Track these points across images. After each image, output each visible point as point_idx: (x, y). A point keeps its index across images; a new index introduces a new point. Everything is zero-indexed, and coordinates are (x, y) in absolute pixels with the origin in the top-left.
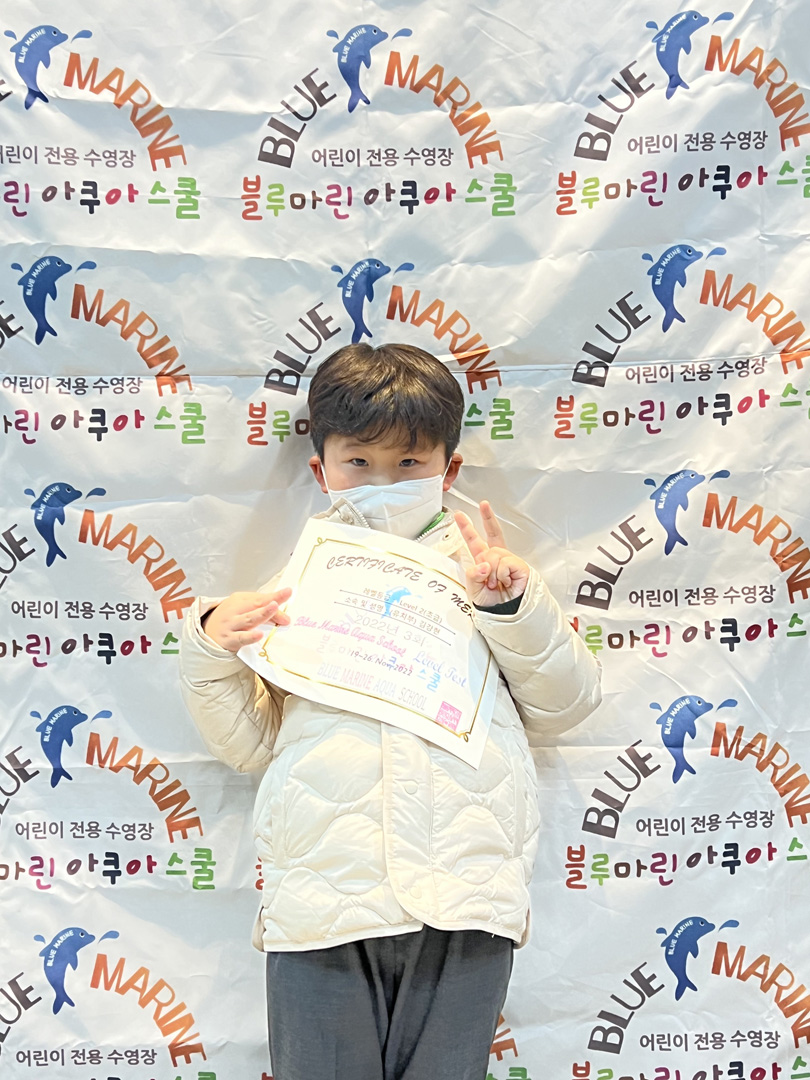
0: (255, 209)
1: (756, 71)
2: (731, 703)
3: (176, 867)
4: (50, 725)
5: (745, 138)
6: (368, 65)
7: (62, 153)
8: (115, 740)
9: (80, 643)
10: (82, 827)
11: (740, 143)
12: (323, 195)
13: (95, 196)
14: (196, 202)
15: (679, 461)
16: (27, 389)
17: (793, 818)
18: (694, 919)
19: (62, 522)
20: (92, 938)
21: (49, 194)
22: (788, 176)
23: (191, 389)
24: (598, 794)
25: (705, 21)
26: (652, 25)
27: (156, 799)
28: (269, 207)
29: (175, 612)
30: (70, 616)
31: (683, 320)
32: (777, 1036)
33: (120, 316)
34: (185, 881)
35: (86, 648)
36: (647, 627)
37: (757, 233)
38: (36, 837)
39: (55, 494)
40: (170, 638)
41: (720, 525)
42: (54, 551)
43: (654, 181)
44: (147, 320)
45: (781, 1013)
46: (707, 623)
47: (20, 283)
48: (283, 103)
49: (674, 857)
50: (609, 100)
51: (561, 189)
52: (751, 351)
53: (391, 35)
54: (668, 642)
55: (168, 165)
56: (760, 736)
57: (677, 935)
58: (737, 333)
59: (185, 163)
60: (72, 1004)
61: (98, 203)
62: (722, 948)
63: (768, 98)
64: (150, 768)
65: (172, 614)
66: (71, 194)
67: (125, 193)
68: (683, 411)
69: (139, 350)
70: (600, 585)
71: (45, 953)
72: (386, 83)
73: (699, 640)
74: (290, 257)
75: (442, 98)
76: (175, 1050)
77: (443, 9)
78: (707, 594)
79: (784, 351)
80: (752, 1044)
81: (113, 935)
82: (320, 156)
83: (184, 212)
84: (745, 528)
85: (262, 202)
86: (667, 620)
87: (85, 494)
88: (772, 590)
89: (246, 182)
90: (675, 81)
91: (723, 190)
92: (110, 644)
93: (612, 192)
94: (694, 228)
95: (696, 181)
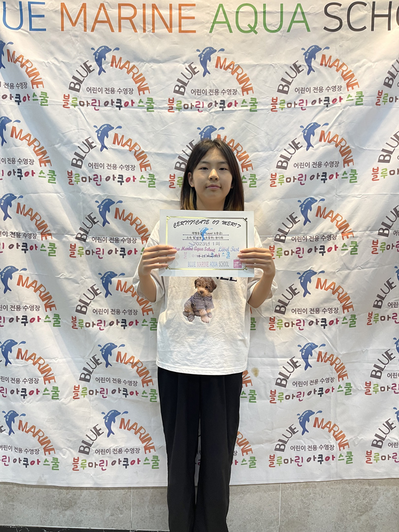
0: (173, 185)
1: (336, 142)
2: (324, 345)
3: (145, 395)
4: (105, 349)
7: (112, 166)
8: (126, 354)
9: (115, 322)
10: (116, 380)
11: (330, 165)
13: (122, 179)
14: (154, 182)
15: (308, 267)
16: (100, 241)
17: (340, 379)
18: (309, 411)
19: (111, 284)
20: (120, 413)
22: (345, 176)
24: (280, 374)
25: (320, 125)
26: (302, 127)
27: (138, 373)
28: (178, 184)
30: (112, 314)
31: (310, 222)
32: (334, 446)
33: (130, 218)
35: (117, 324)
36: (297, 320)
37: (334, 194)
38: (102, 382)
39: (109, 275)
40: (144, 321)
41: (321, 288)
43: (302, 177)
44: (138, 220)
46: (317, 320)
47: (98, 207)
49: (304, 393)
50: (288, 151)
52: (331, 232)
53: (218, 129)
54: (304, 325)
55: (146, 170)
56: (332, 355)
57: (303, 416)
58: (327, 226)
59: (151, 169)
61: (123, 182)
63: (340, 151)
64: (137, 362)
65: (145, 313)
66: (115, 179)
67: (132, 179)
68: (310, 251)
69: (136, 229)
70: (282, 307)
71: (105, 418)
73: (314, 325)
77: (235, 121)
78: (317, 310)
79: (343, 233)
80: (325, 449)
81: (126, 412)
83: (151, 186)
84: (329, 289)
85: (176, 183)
86: (304, 318)
87: (118, 275)
88: (338, 309)
89: (170, 176)
90: (309, 145)
91: (324, 180)
92: (125, 322)
93: (288, 180)
94: (315, 192)
95: (316, 177)
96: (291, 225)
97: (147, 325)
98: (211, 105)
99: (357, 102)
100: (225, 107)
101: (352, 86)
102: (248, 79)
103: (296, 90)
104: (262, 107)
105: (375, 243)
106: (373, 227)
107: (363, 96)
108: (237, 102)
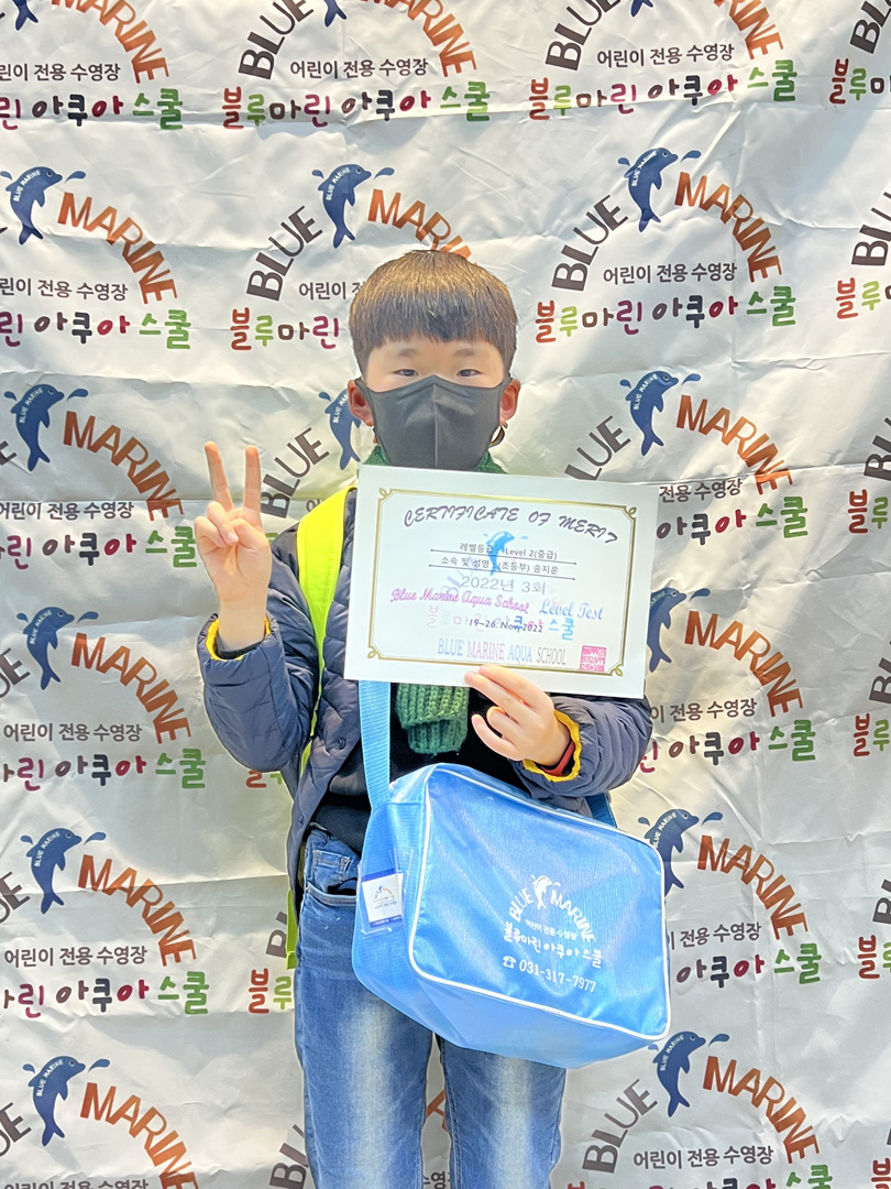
0: (244, 339)
1: (723, 206)
2: (716, 816)
3: (169, 991)
4: (42, 849)
5: (715, 270)
6: (352, 203)
7: (55, 286)
8: (108, 864)
9: (74, 766)
10: (72, 953)
11: (710, 274)
12: (311, 326)
13: (87, 326)
14: (186, 333)
15: (660, 579)
16: (19, 515)
17: (779, 930)
18: (686, 1034)
19: (55, 646)
20: (82, 1067)
21: (42, 324)
22: (757, 305)
23: (182, 513)
25: (675, 158)
26: (624, 161)
27: (149, 921)
28: (257, 338)
29: (168, 733)
30: (64, 738)
31: (661, 444)
32: (771, 1151)
33: (111, 442)
34: (178, 1005)
35: (81, 771)
37: (729, 360)
38: (26, 965)
39: (48, 618)
40: (164, 759)
41: (702, 642)
42: (48, 676)
43: (629, 310)
44: (138, 446)
45: (773, 1127)
46: (692, 738)
47: (13, 411)
48: (271, 239)
50: (585, 233)
51: (540, 318)
52: (726, 472)
53: (373, 175)
54: (655, 758)
55: (159, 298)
57: (668, 1051)
58: (713, 455)
59: (176, 296)
60: (62, 1135)
61: (90, 333)
62: (713, 1063)
63: (735, 232)
64: (144, 889)
65: (165, 735)
66: (64, 324)
67: (117, 324)
68: (663, 531)
69: (130, 474)
71: (34, 1083)
72: (370, 219)
73: (684, 756)
74: (277, 385)
75: (424, 232)
76: (166, 1179)
77: (425, 149)
78: (691, 709)
79: (759, 472)
80: (745, 1160)
81: (103, 1063)
82: (307, 290)
83: (174, 343)
84: (725, 644)
85: (251, 333)
87: (77, 619)
88: (754, 703)
89: (235, 314)
90: (647, 215)
91: (696, 319)
92: (105, 765)
93: (589, 320)
94: (669, 356)
95: (670, 310)
96: (601, 455)
97: (173, 772)
98: (352, 106)
99: (777, 91)
100: (393, 111)
101: (763, 44)
102: (458, 31)
103: (602, 57)
104: (504, 108)
105: (857, 501)
106: (848, 451)
107: (795, 75)
108: (428, 95)
